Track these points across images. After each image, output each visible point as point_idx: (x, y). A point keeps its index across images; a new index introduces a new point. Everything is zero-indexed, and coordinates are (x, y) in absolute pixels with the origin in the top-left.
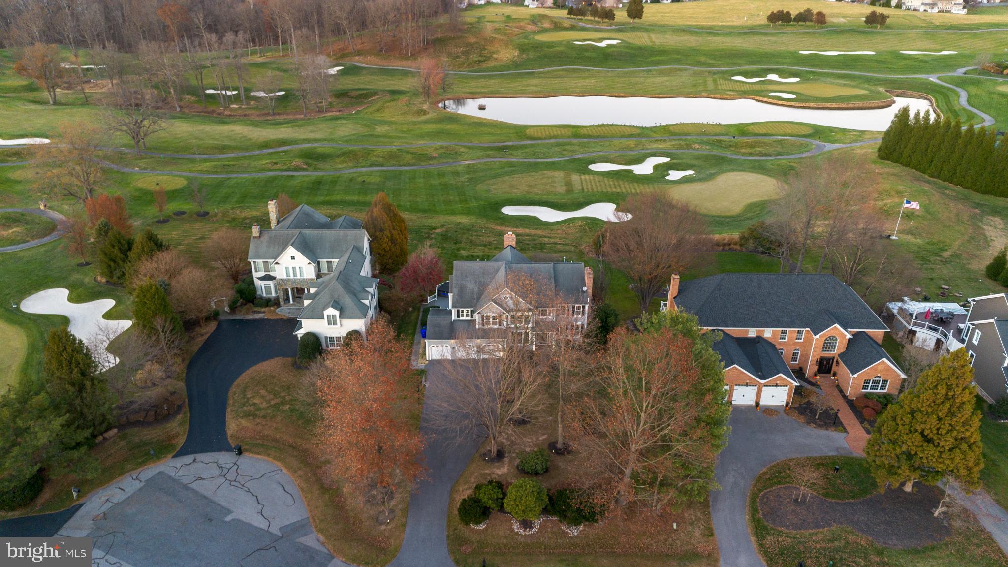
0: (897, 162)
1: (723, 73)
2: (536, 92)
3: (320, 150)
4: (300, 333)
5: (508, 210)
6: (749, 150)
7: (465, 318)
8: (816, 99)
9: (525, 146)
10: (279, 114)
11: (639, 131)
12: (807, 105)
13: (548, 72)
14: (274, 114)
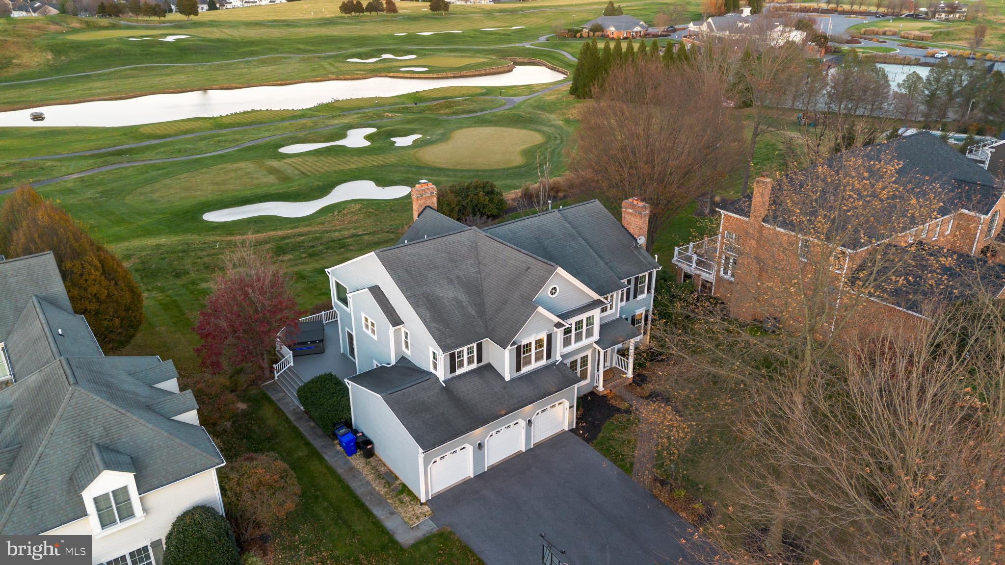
2: (109, 95)
7: (466, 368)
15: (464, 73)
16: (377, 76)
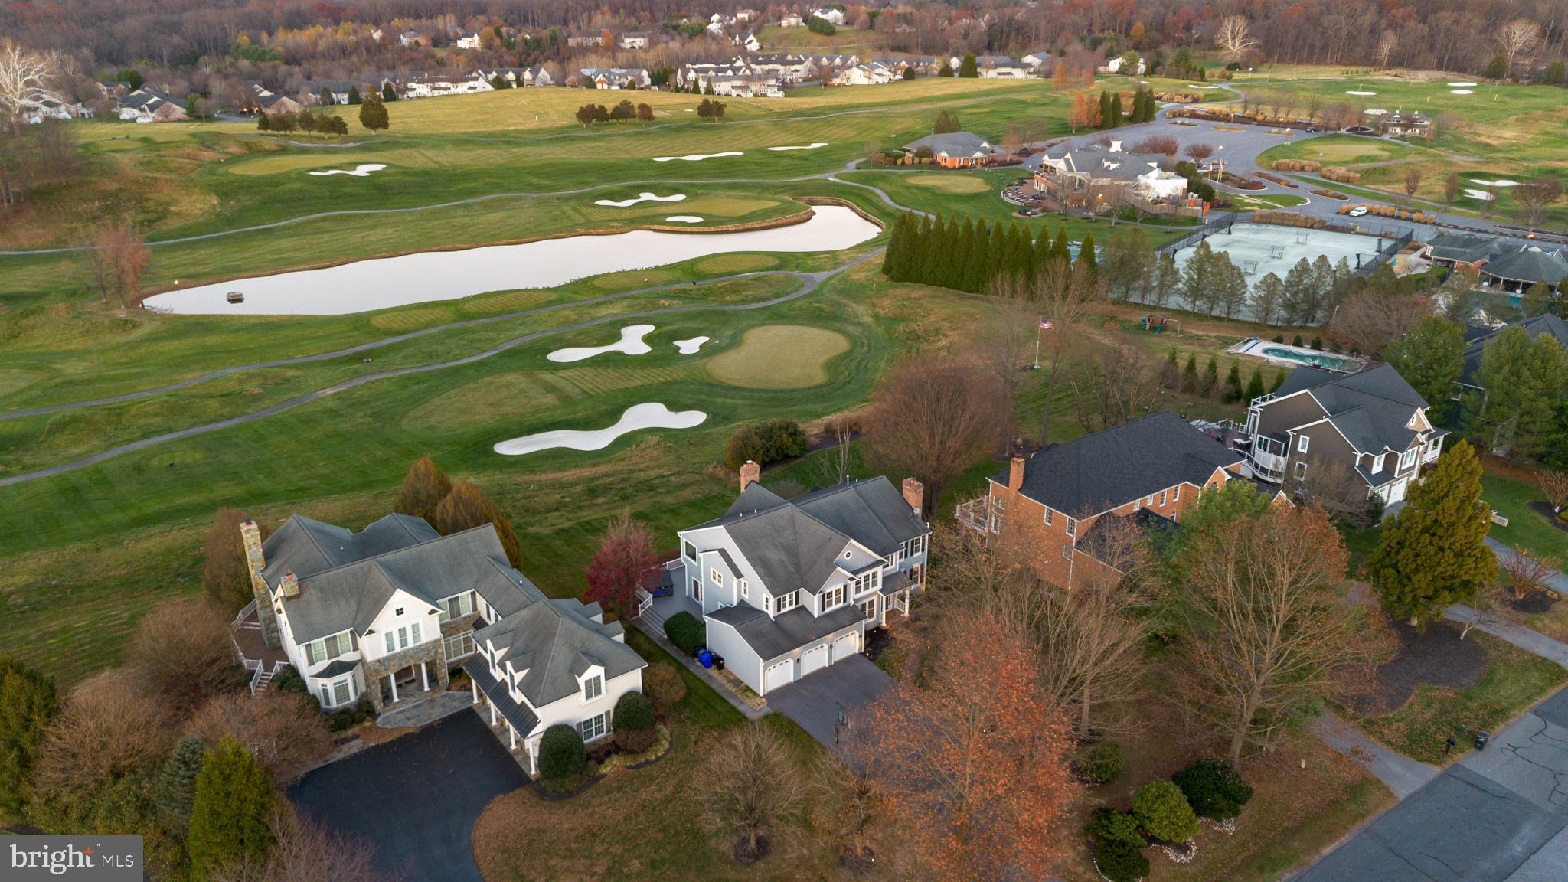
0: (918, 281)
1: (579, 197)
2: (307, 260)
4: (534, 738)
7: (788, 608)
9: (390, 348)
11: (552, 295)
15: (749, 225)
16: (637, 229)
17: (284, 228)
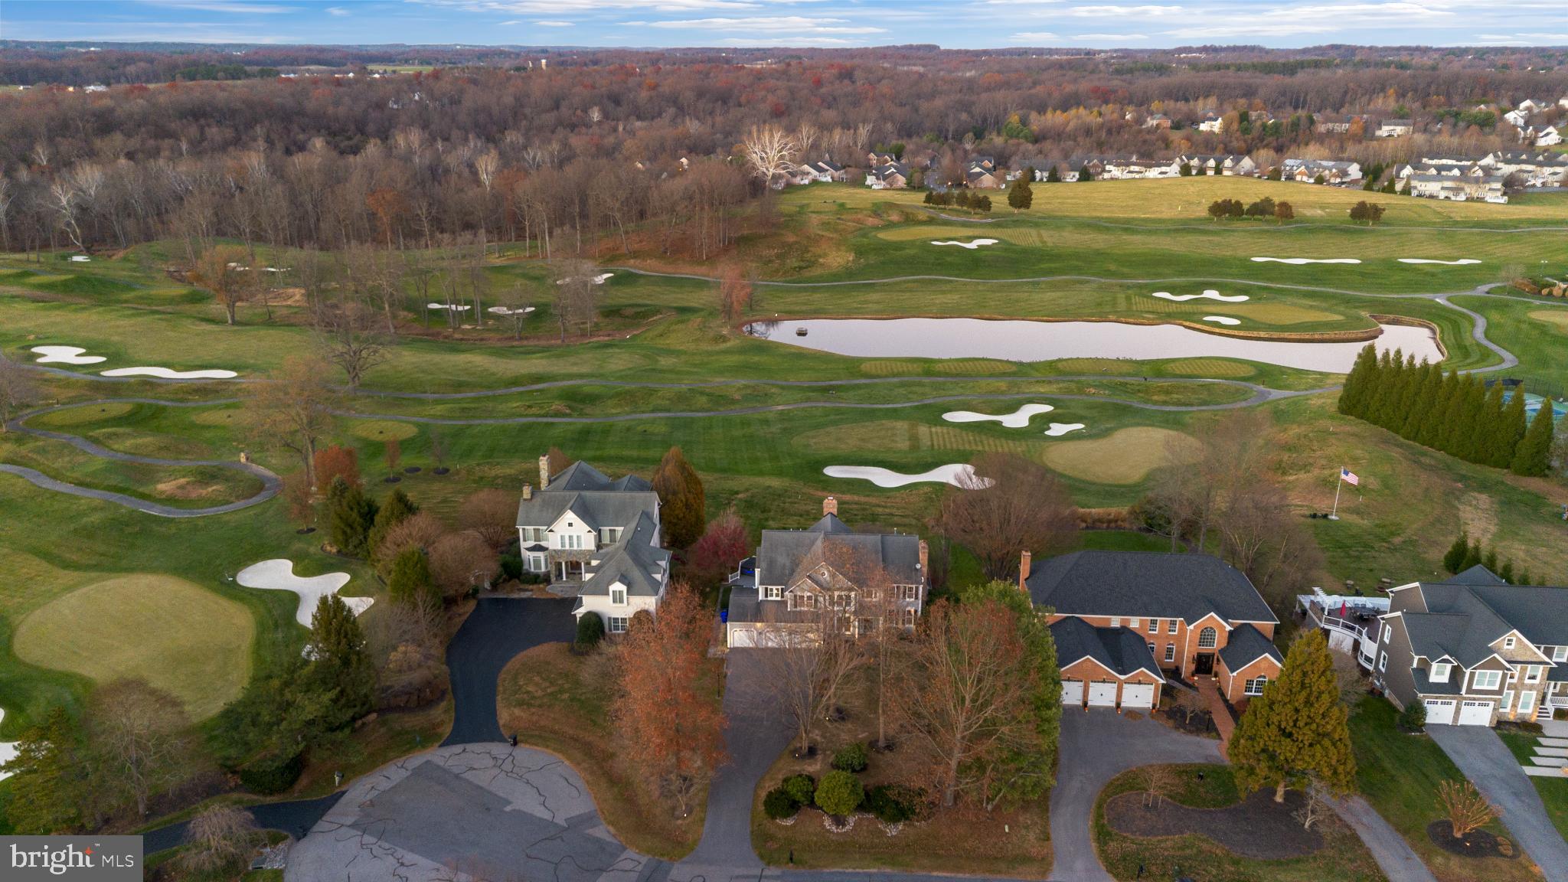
0: (1362, 418)
1: (1140, 287)
2: (877, 312)
3: (586, 389)
4: (580, 612)
5: (832, 471)
6: (1162, 398)
7: (774, 598)
8: (1270, 327)
9: (858, 387)
10: (527, 338)
11: (1014, 369)
12: (1255, 334)
13: (896, 283)
14: (521, 339)
16: (1168, 323)
17: (884, 284)
